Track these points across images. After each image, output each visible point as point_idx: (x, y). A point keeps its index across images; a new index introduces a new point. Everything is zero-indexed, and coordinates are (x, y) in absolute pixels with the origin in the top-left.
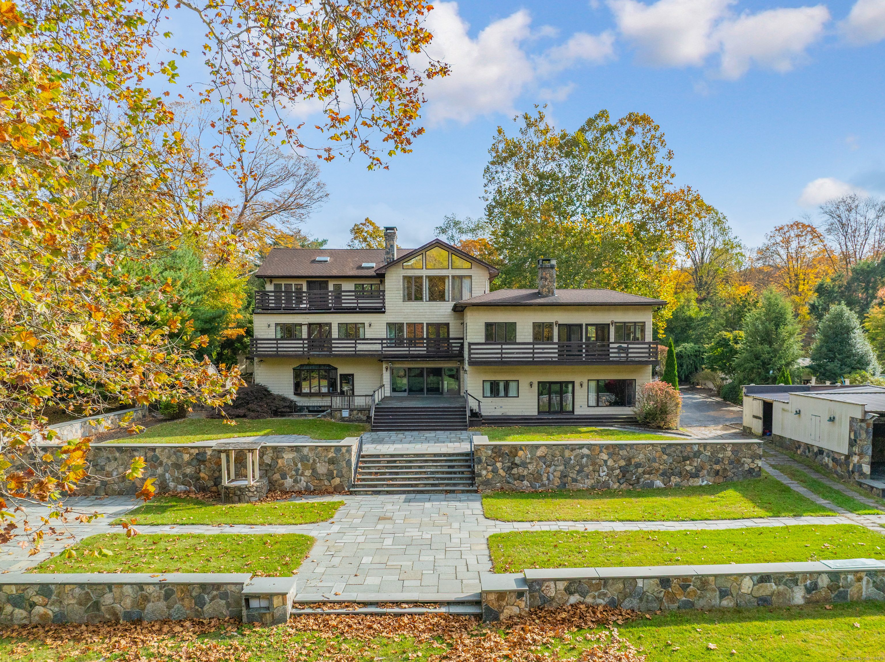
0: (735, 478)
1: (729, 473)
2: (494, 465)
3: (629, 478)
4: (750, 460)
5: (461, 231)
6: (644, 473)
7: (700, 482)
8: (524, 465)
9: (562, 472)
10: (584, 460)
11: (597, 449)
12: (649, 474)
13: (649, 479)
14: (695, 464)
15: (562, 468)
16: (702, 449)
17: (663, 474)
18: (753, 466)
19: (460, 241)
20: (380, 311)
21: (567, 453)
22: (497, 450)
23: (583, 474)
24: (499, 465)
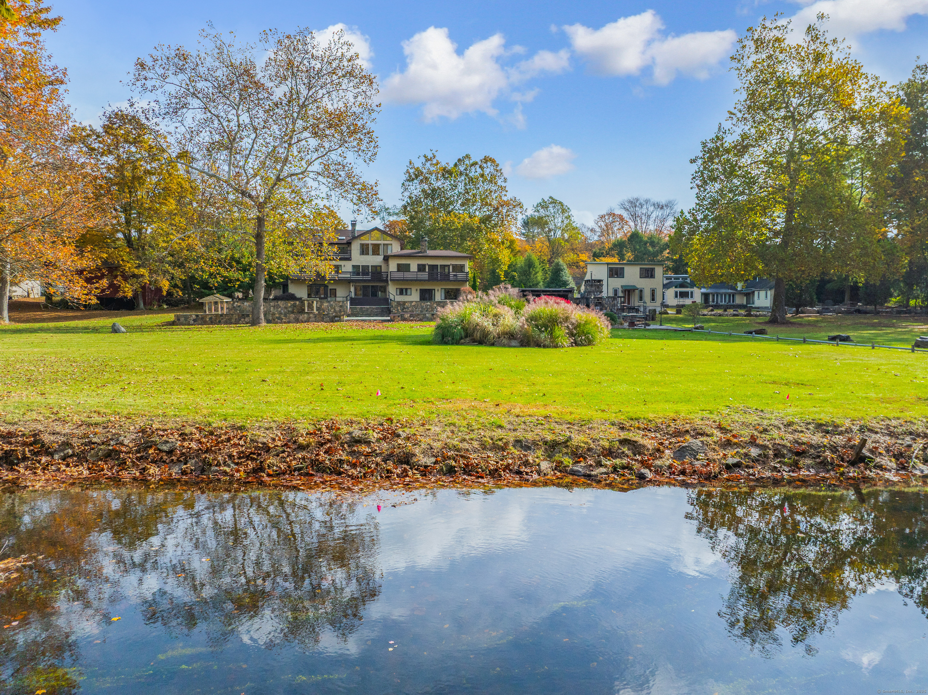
5: (389, 214)
19: (389, 221)
20: (349, 259)
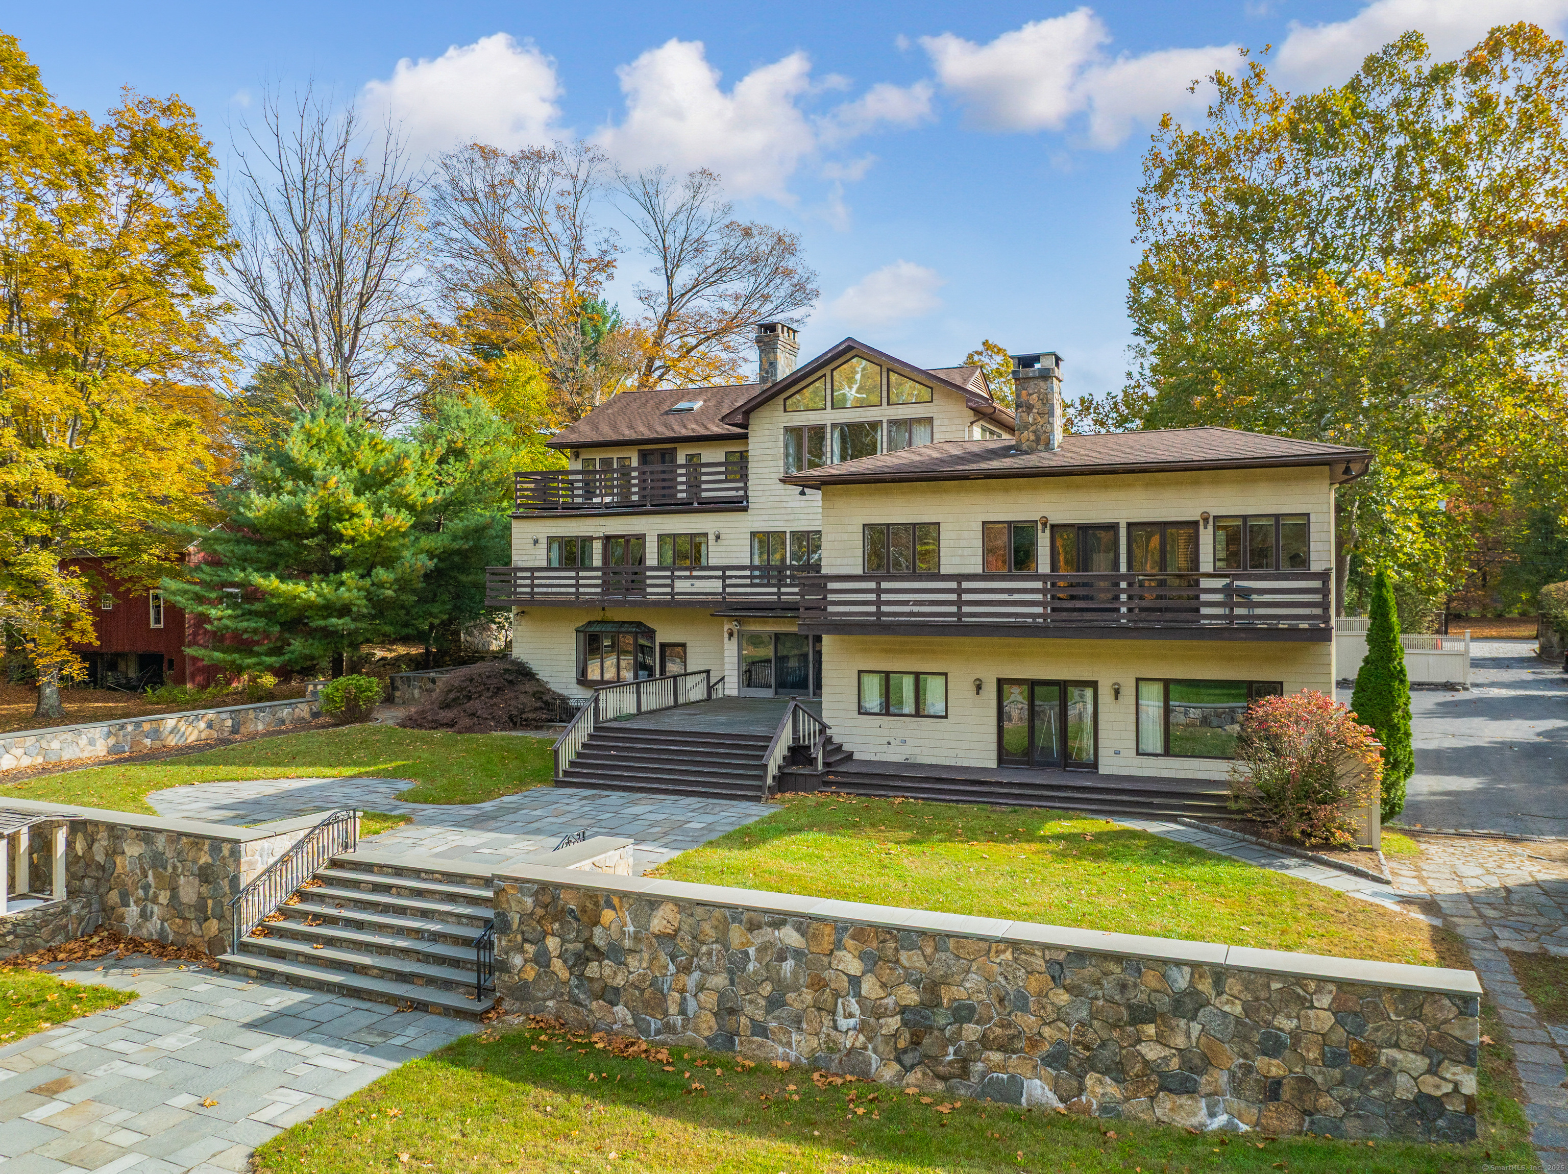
0: (1352, 1126)
1: (1324, 1101)
2: (539, 941)
3: (934, 1051)
4: (1422, 1063)
6: (985, 1042)
7: (1201, 1115)
8: (616, 953)
9: (722, 995)
10: (788, 966)
11: (828, 936)
12: (1001, 1048)
13: (1003, 1068)
14: (1180, 1041)
15: (719, 980)
16: (1205, 986)
17: (1057, 1059)
18: (1429, 1085)
20: (738, 505)
21: (736, 934)
22: (547, 899)
23: (783, 1012)
24: (552, 943)
